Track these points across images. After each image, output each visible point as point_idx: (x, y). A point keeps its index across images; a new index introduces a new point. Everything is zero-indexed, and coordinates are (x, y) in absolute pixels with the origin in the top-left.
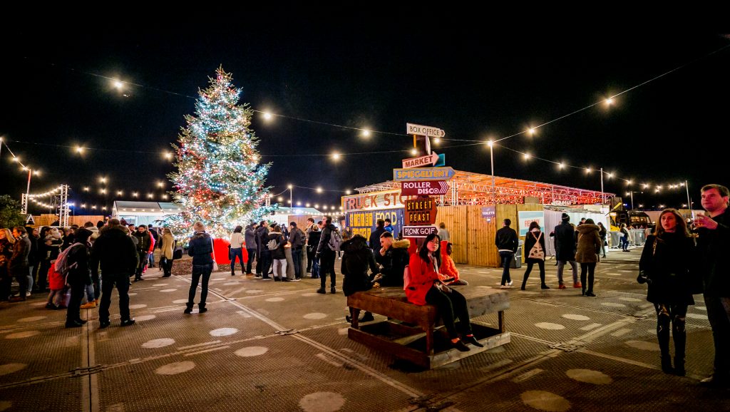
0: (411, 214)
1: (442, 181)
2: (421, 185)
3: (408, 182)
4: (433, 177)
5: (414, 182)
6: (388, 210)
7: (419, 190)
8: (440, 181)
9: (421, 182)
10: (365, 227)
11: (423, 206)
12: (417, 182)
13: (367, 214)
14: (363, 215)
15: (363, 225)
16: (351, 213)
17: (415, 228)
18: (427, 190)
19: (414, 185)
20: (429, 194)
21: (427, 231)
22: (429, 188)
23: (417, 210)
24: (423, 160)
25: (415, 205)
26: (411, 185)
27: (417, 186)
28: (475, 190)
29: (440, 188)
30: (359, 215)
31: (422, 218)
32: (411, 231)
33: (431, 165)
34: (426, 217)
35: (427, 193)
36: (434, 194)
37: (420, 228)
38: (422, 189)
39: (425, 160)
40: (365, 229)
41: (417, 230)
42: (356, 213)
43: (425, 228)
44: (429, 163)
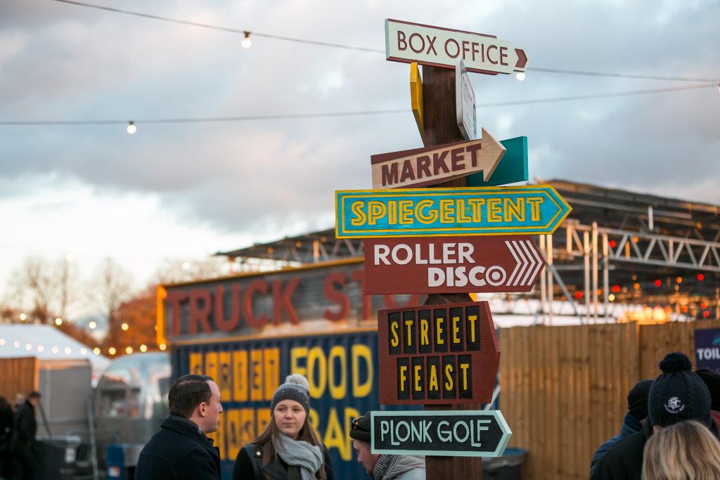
0: (400, 362)
1: (517, 238)
2: (439, 254)
3: (391, 242)
4: (484, 223)
5: (411, 242)
6: (338, 339)
7: (432, 272)
8: (511, 238)
9: (439, 242)
10: (248, 404)
11: (447, 334)
12: (425, 242)
13: (256, 355)
14: (241, 356)
15: (241, 396)
16: (196, 349)
17: (417, 420)
18: (460, 271)
19: (414, 255)
20: (470, 287)
21: (461, 431)
22: (469, 266)
23: (424, 349)
24: (448, 161)
25: (416, 329)
26: (402, 254)
27: (425, 255)
28: (672, 261)
29: (509, 264)
30: (224, 357)
31: (442, 379)
32: (403, 431)
33: (473, 180)
34: (457, 373)
35: (462, 283)
36: (488, 288)
37: (436, 420)
38: (443, 267)
39: (455, 159)
40: (247, 414)
41: (425, 427)
42: (217, 348)
43: (452, 420)
44: (469, 169)
